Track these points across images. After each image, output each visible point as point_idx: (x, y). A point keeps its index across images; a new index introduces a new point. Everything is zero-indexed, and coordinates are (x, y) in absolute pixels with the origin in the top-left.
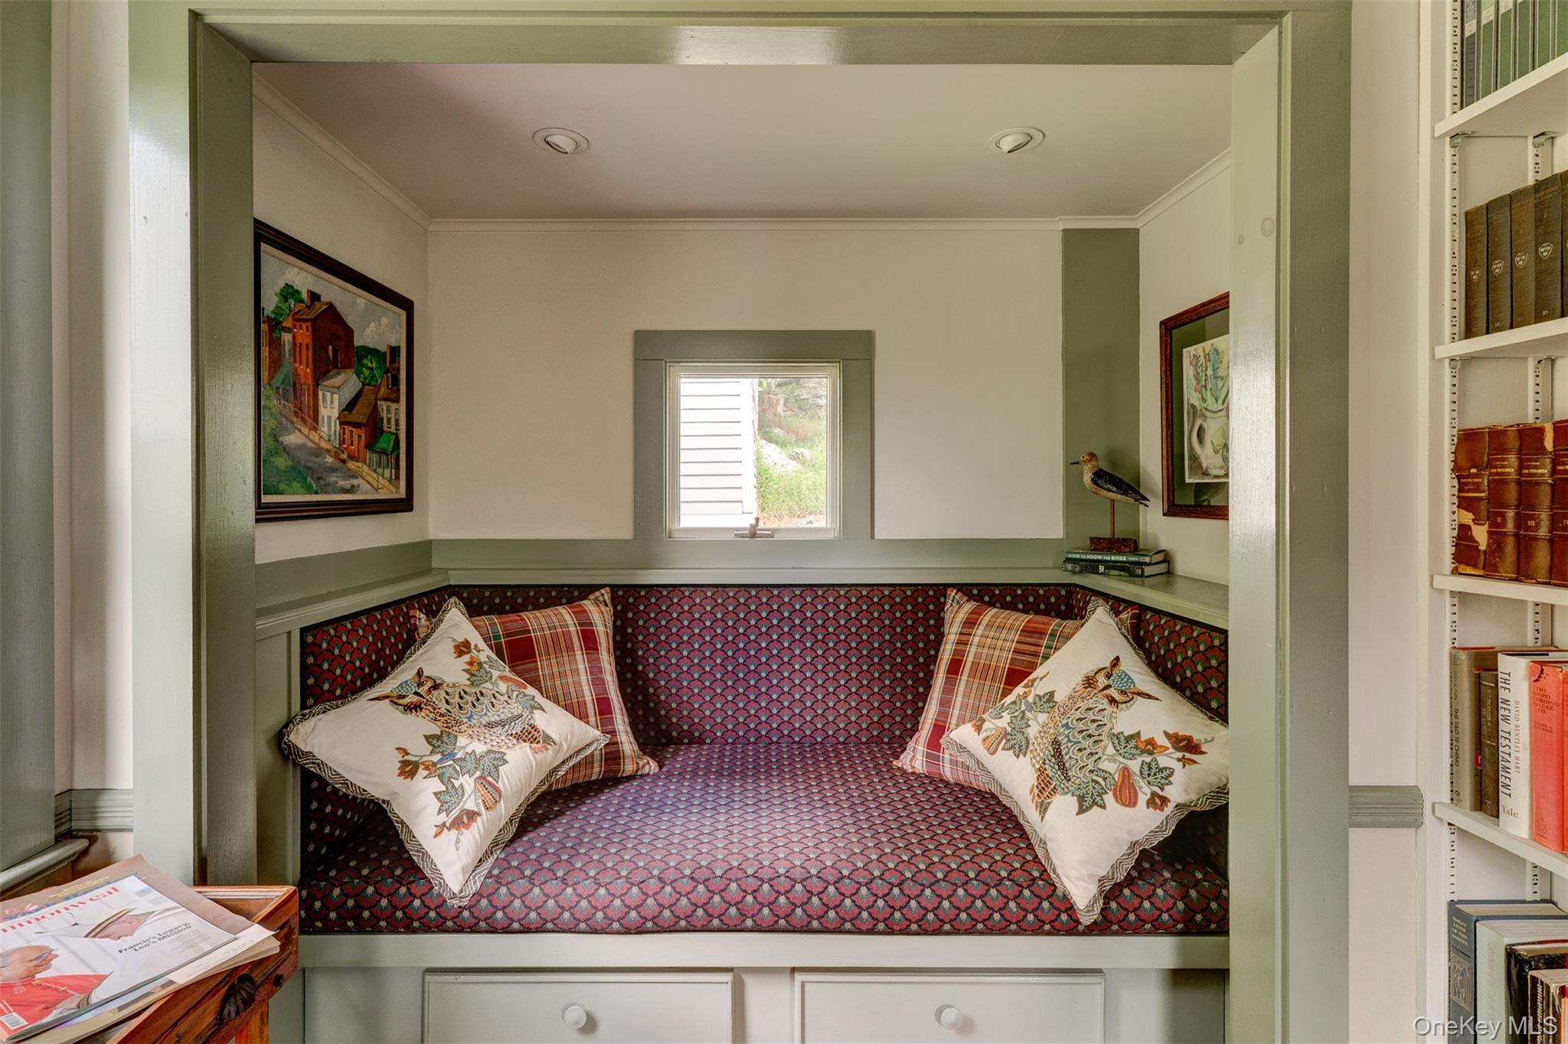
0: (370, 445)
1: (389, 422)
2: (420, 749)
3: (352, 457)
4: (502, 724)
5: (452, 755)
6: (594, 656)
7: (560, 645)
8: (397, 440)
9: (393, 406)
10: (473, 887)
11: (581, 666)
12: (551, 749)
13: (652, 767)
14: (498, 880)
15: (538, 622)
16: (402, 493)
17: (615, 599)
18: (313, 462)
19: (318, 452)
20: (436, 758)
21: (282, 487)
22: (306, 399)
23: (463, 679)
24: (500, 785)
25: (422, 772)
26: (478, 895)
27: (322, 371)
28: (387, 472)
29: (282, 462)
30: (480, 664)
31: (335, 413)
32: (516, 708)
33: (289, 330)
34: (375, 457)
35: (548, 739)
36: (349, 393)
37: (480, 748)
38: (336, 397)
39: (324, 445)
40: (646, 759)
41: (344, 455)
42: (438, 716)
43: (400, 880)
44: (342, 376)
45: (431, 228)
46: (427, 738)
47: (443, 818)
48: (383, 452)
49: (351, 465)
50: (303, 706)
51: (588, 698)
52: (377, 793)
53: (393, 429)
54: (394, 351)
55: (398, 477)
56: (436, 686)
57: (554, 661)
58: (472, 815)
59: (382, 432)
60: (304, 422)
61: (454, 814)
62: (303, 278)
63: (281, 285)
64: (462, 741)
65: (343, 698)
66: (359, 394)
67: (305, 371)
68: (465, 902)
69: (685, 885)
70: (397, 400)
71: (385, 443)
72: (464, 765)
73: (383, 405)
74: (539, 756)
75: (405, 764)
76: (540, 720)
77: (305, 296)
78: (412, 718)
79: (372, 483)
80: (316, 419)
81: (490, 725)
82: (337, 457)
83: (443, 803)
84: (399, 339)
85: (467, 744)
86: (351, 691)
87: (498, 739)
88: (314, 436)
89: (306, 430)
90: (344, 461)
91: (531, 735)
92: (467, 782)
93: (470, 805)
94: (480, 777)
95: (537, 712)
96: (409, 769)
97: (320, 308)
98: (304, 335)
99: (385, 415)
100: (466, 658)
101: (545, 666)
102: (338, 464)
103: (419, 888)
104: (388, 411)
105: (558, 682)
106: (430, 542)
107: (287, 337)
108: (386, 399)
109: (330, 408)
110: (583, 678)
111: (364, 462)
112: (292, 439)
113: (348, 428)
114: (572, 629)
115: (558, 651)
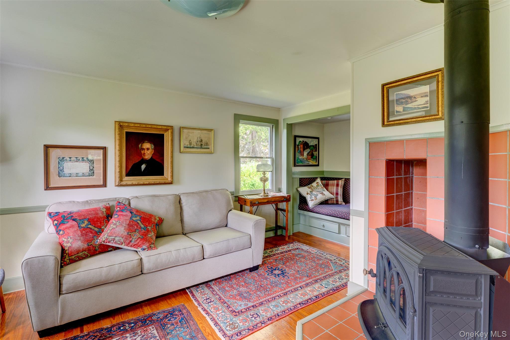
0: (312, 157)
1: (315, 154)
2: (309, 192)
3: (309, 159)
4: (319, 191)
5: (312, 193)
6: (337, 187)
7: (333, 185)
8: (316, 156)
9: (316, 152)
10: (312, 207)
11: (335, 188)
12: (325, 196)
13: (344, 204)
14: (315, 207)
15: (331, 182)
16: (317, 164)
17: (345, 180)
18: (303, 160)
19: (304, 159)
20: (310, 193)
21: (299, 163)
22: (302, 153)
23: (316, 186)
24: (317, 198)
25: (309, 194)
26: (313, 208)
27: (304, 149)
28: (315, 161)
29: (299, 160)
30: (319, 185)
31: (306, 154)
32: (321, 190)
33: (300, 146)
34: (312, 159)
35: (324, 194)
36: (308, 152)
37: (315, 193)
38: (306, 152)
39: (304, 158)
40: (343, 202)
41: (307, 159)
42: (312, 189)
43: (306, 206)
44: (307, 150)
45: (325, 125)
46: (310, 191)
47: (310, 199)
48: (314, 158)
49: (308, 160)
50: (300, 186)
51: (335, 192)
52: (305, 196)
53: (316, 155)
54: (316, 145)
55: (317, 162)
56: (312, 186)
57: (331, 187)
58: (313, 200)
59: (314, 156)
60: (302, 156)
61: (311, 199)
62: (301, 139)
63: (299, 141)
64: (313, 192)
65: (304, 186)
66: (310, 151)
67: (302, 150)
68: (311, 208)
69: (332, 211)
70: (317, 151)
71: (314, 157)
72: (313, 195)
73: (314, 152)
74: (323, 196)
75: (307, 193)
76: (324, 192)
77: (302, 141)
78: (309, 189)
79: (312, 162)
80: (303, 155)
81: (317, 191)
82: (306, 159)
83: (310, 198)
84: (317, 143)
85: (314, 193)
86: (305, 186)
87: (318, 193)
88: (303, 157)
89: (302, 157)
90: (307, 160)
91: (322, 193)
92: (313, 196)
93: (313, 199)
94: (315, 196)
95: (324, 191)
96: (307, 194)
97: (304, 142)
98: (302, 146)
99: (314, 153)
100: (317, 184)
101: (330, 188)
102: (306, 160)
103: (308, 206)
104: (315, 153)
105: (331, 190)
106: (324, 171)
107: (300, 147)
108: (314, 151)
109: (305, 154)
110: (335, 190)
111: (311, 160)
112: (300, 158)
113: (308, 156)
114: (335, 183)
115: (332, 185)
